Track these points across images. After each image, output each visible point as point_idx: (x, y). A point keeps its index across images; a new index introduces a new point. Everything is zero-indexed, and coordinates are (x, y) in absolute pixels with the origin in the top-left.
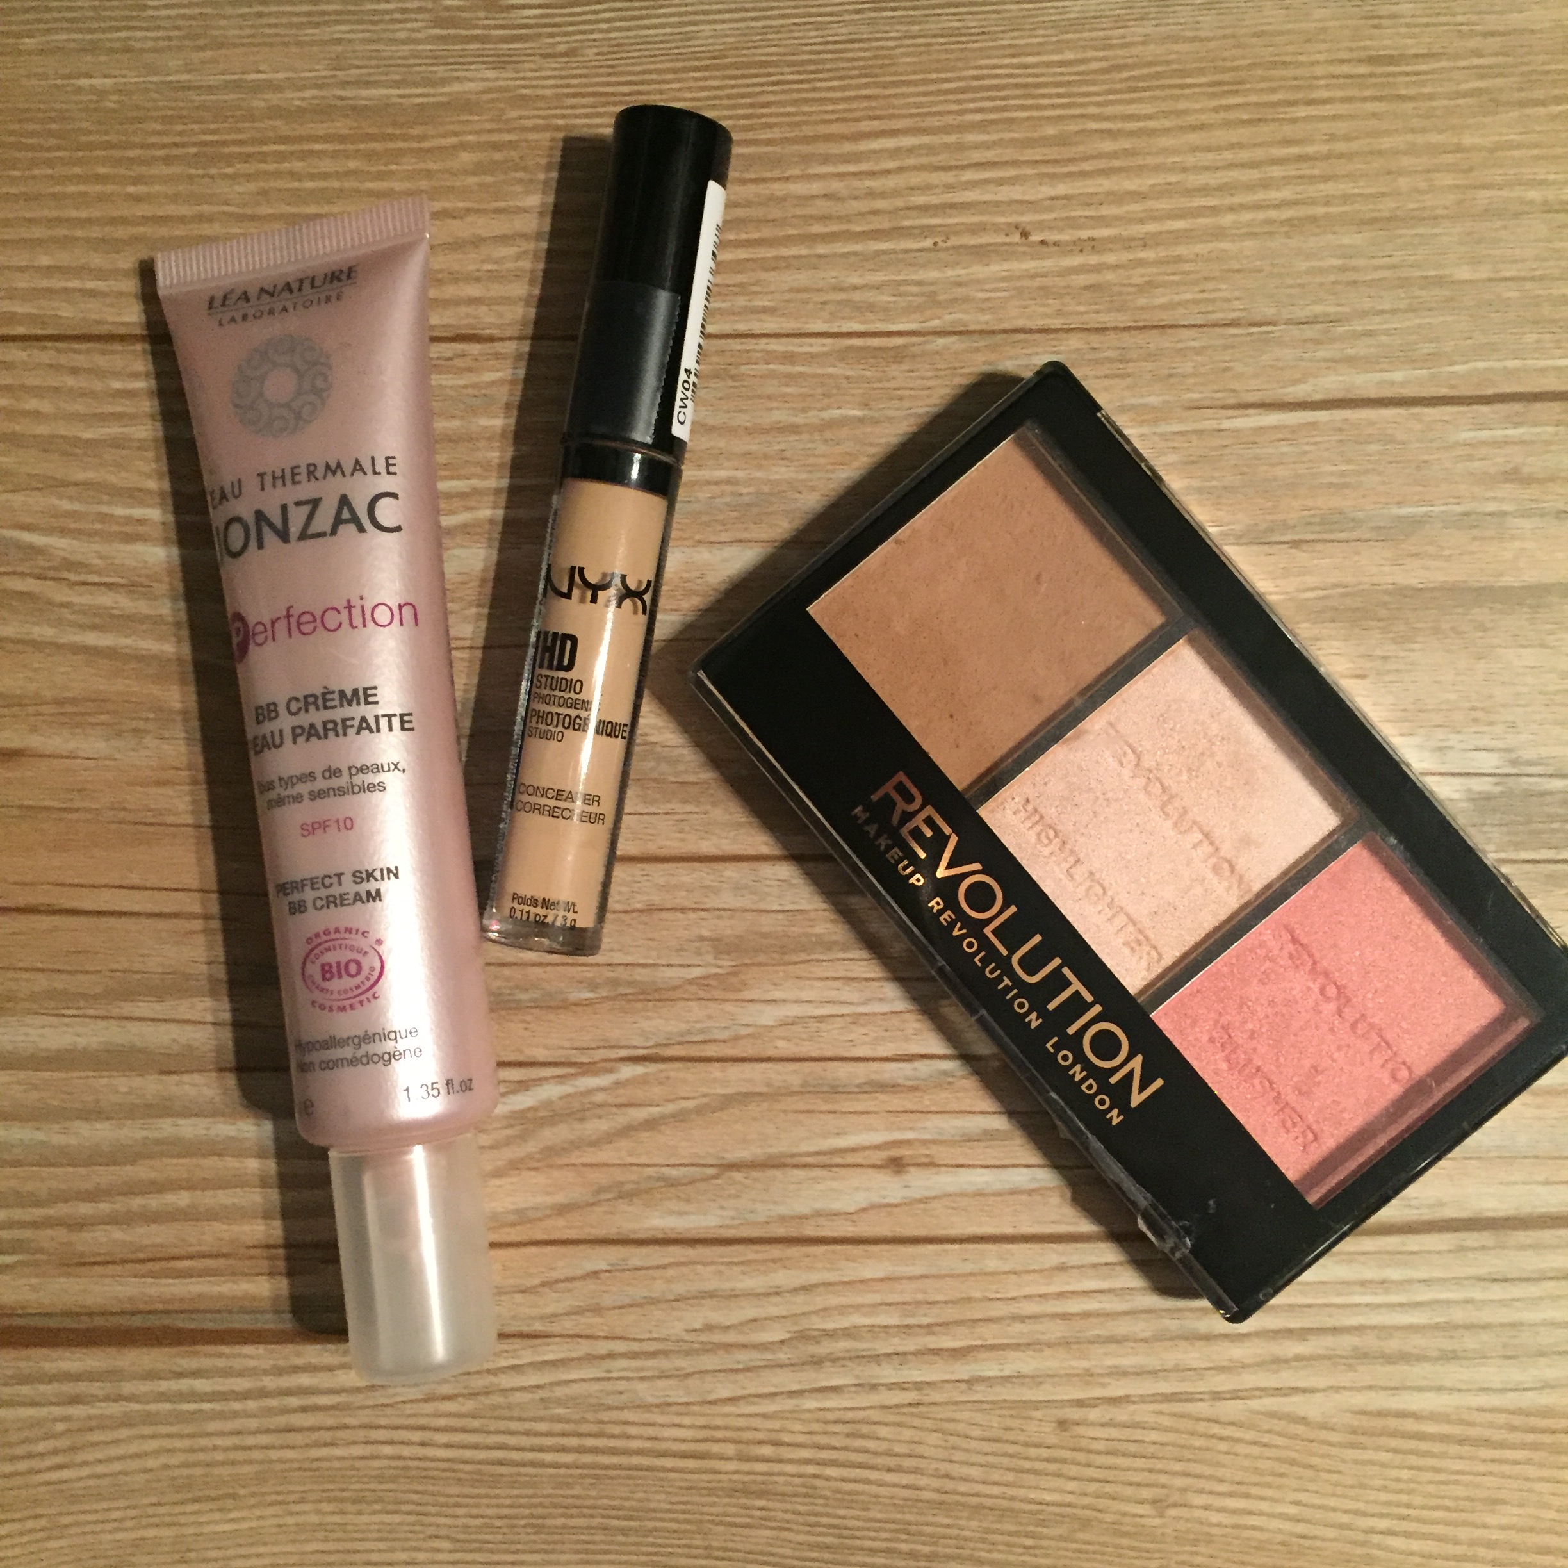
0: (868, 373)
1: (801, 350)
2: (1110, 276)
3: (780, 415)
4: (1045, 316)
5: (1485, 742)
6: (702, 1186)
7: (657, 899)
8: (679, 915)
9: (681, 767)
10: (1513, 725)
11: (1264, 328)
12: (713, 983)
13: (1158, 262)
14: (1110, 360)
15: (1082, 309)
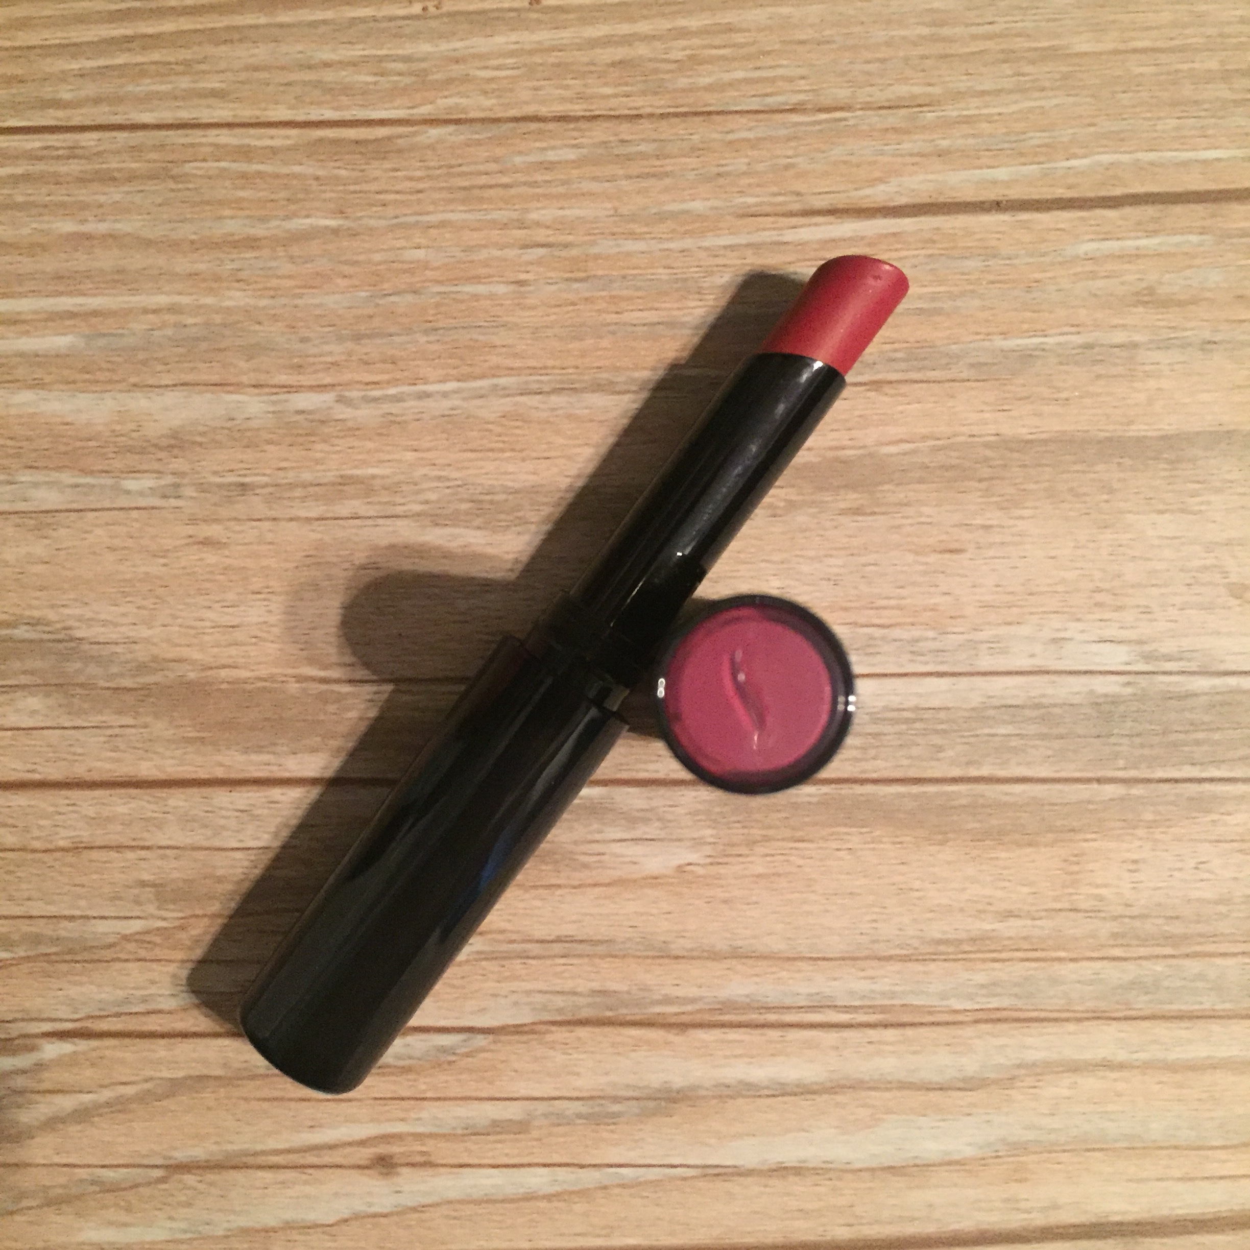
0: (343, 173)
1: (259, 143)
2: (642, 50)
3: (234, 226)
4: (563, 100)
5: (1111, 631)
6: (145, 1191)
7: (85, 834)
8: (113, 855)
9: (115, 669)
10: (1147, 610)
11: (838, 115)
12: (158, 940)
13: (704, 32)
14: (643, 156)
15: (608, 91)
